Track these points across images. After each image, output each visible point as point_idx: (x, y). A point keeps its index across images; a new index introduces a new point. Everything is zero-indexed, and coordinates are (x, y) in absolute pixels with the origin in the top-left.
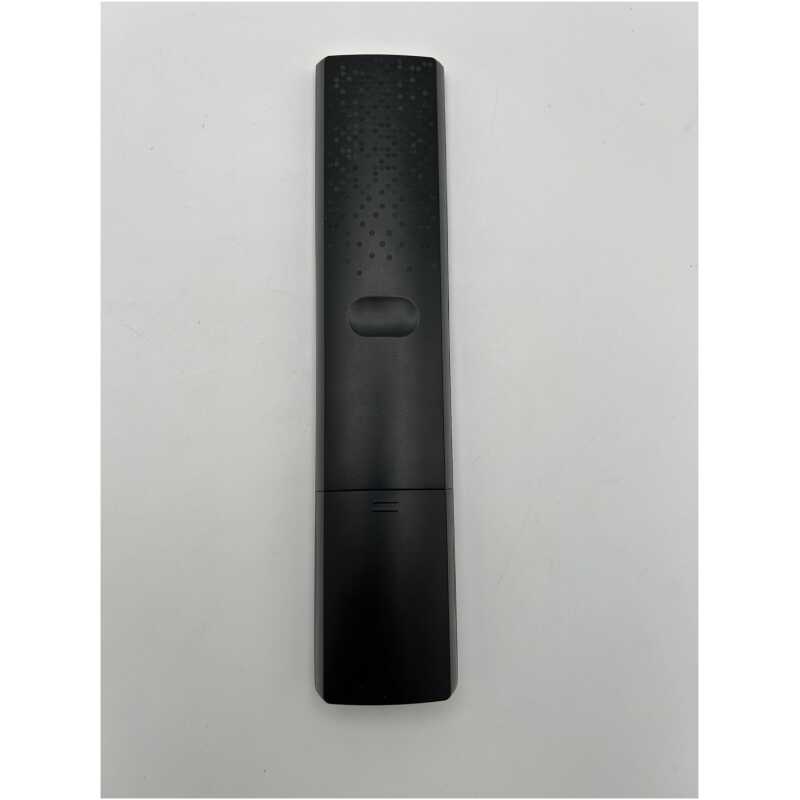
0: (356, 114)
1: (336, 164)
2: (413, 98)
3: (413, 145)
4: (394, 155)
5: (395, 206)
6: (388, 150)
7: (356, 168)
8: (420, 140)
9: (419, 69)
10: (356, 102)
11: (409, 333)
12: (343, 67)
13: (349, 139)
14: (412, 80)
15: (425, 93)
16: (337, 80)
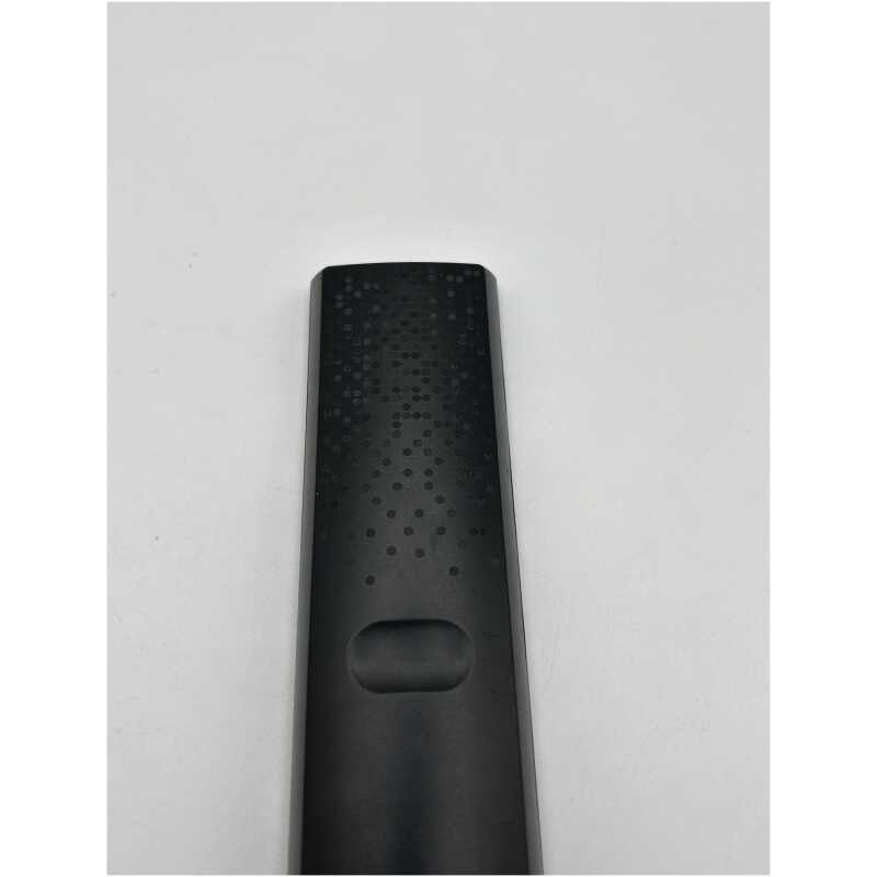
0: (367, 342)
1: (337, 412)
2: (452, 317)
3: (455, 382)
4: (427, 398)
5: (428, 472)
6: (416, 390)
7: (366, 418)
8: (464, 375)
9: (460, 279)
10: (367, 325)
11: (455, 685)
12: (349, 280)
13: (357, 376)
14: (451, 294)
15: (470, 310)
16: (340, 297)
